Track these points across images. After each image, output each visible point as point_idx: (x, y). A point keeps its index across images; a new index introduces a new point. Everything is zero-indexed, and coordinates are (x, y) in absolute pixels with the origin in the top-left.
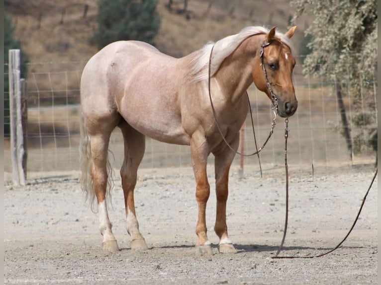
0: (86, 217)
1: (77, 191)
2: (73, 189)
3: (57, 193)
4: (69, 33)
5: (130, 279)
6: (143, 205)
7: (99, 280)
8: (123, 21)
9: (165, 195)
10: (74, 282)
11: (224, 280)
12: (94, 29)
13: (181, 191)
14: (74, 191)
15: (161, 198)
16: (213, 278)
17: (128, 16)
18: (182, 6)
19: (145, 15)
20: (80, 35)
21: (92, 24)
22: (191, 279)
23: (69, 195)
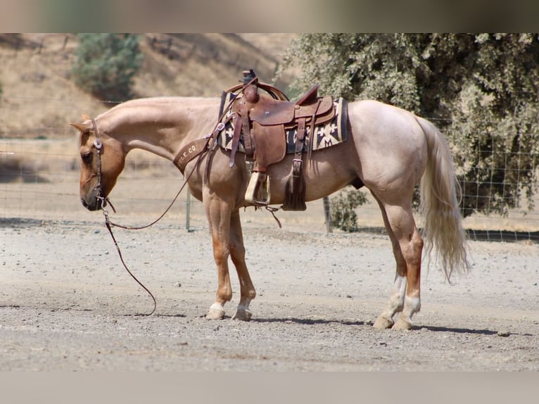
0: (47, 262)
1: (40, 233)
2: (36, 231)
3: (19, 234)
4: (46, 64)
5: (88, 332)
6: (107, 253)
7: (54, 331)
8: (104, 56)
9: (131, 245)
10: (29, 331)
11: (184, 342)
12: (73, 63)
13: (148, 241)
14: (37, 233)
15: (127, 248)
16: (173, 338)
17: (108, 51)
18: (165, 46)
19: (126, 52)
20: (57, 67)
21: (70, 56)
22: (150, 338)
23: (32, 236)
